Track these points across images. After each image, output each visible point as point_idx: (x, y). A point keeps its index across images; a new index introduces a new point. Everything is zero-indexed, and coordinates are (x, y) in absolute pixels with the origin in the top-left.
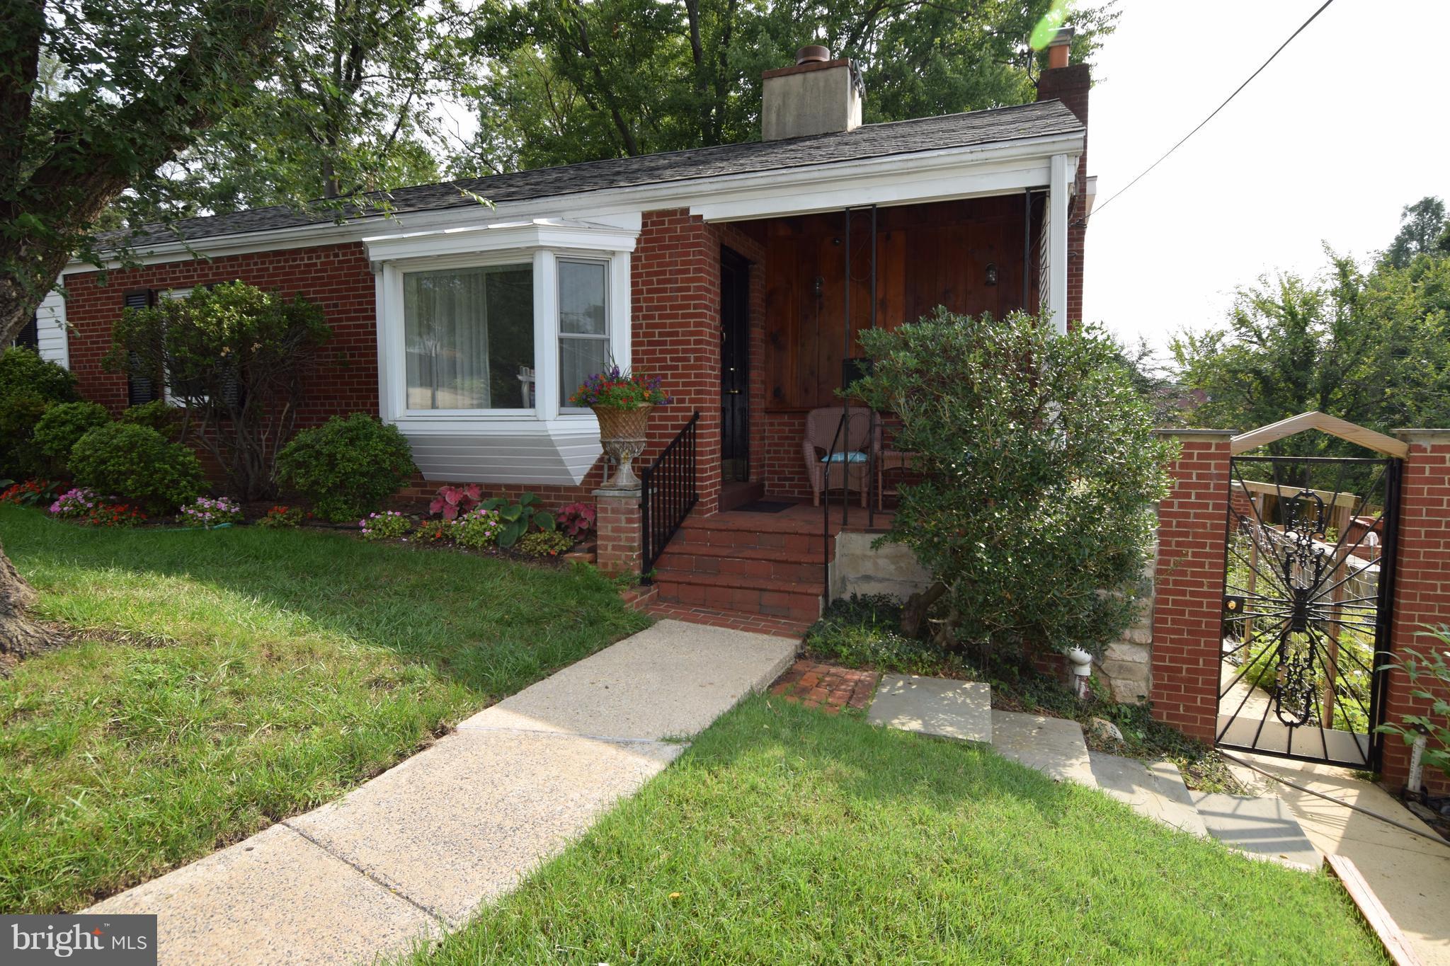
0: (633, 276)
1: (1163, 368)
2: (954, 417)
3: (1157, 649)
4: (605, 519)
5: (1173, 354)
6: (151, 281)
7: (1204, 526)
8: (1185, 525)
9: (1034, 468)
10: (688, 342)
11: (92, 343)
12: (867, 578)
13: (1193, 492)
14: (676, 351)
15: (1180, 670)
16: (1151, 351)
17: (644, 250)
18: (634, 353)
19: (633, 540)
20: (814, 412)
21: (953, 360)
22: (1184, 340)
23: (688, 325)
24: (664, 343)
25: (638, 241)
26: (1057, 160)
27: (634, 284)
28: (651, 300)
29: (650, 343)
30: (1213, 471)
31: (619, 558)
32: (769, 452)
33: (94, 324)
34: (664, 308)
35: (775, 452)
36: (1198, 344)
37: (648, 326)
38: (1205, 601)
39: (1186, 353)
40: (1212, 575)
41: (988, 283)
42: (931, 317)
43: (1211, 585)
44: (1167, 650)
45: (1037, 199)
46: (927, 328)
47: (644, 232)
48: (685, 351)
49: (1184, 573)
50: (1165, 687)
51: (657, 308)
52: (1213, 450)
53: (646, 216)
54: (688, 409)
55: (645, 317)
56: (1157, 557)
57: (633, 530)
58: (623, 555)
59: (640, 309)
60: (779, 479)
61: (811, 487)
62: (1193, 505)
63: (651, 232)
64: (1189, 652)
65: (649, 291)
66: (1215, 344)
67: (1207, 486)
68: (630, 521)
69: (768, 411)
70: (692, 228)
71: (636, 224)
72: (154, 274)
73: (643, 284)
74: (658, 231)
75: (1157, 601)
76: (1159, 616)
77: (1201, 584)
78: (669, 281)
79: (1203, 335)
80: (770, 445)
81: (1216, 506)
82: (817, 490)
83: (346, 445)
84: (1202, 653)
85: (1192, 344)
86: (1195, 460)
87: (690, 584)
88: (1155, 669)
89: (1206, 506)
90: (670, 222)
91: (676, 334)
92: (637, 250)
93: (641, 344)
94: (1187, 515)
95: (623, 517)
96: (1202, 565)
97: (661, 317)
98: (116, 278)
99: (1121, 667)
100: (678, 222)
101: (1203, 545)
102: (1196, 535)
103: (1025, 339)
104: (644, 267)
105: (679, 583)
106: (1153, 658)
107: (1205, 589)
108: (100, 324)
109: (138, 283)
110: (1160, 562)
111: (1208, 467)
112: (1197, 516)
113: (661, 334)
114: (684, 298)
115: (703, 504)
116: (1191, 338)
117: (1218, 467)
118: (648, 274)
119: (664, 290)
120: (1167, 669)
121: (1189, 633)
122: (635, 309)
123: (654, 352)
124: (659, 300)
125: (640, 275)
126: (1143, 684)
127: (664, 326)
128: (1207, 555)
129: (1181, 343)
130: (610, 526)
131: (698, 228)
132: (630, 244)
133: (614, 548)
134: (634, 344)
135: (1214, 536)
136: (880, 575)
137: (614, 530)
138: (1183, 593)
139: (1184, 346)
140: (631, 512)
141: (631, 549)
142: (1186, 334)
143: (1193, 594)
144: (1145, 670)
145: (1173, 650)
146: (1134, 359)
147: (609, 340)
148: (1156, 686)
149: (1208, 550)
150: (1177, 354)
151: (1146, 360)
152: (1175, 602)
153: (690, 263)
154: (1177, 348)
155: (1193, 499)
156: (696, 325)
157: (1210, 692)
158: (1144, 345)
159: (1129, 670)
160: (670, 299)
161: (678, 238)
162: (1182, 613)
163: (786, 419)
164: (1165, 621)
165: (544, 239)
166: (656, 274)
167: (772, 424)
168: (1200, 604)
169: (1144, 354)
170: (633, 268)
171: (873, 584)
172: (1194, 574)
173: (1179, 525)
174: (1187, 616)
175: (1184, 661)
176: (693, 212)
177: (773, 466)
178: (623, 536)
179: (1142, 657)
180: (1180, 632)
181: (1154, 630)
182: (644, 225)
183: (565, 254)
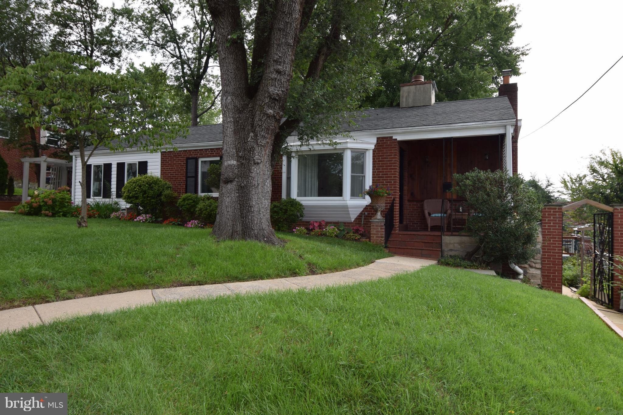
0: (373, 156)
1: (558, 191)
2: (483, 197)
3: (543, 269)
4: (373, 228)
5: (563, 185)
6: (197, 154)
7: (555, 232)
8: (550, 232)
9: (504, 210)
10: (391, 177)
11: (171, 175)
12: (451, 250)
13: (552, 222)
14: (388, 180)
15: (550, 276)
16: (551, 184)
17: (377, 149)
18: (373, 180)
19: (382, 234)
20: (426, 201)
21: (481, 183)
22: (568, 179)
23: (391, 172)
24: (383, 177)
25: (375, 146)
26: (508, 127)
27: (373, 159)
28: (379, 164)
29: (378, 177)
30: (557, 216)
31: (378, 240)
32: (409, 214)
33: (172, 168)
34: (384, 166)
35: (411, 214)
36: (574, 181)
37: (378, 172)
38: (557, 254)
39: (569, 185)
40: (558, 247)
41: (486, 159)
42: (473, 171)
43: (558, 250)
44: (546, 270)
45: (502, 137)
46: (473, 174)
47: (377, 143)
48: (390, 180)
49: (550, 246)
50: (546, 281)
51: (381, 166)
52: (557, 210)
53: (378, 138)
54: (391, 198)
55: (377, 169)
56: (542, 242)
57: (383, 232)
58: (379, 239)
59: (375, 167)
60: (413, 224)
61: (427, 224)
62: (552, 226)
63: (379, 143)
64: (553, 270)
65: (378, 161)
66: (582, 180)
67: (556, 220)
68: (382, 229)
69: (409, 201)
70: (393, 143)
71: (375, 141)
72: (198, 152)
73: (377, 159)
74: (382, 143)
75: (542, 255)
76: (543, 259)
77: (555, 250)
78: (386, 158)
79: (576, 177)
80: (409, 212)
81: (559, 226)
82: (429, 225)
83: (290, 206)
84: (556, 270)
85: (572, 181)
86: (552, 213)
87: (399, 248)
88: (543, 276)
89: (556, 226)
90: (386, 140)
91: (388, 174)
92: (375, 148)
93: (375, 177)
94: (550, 229)
95: (379, 228)
96: (555, 244)
97: (382, 169)
98: (183, 153)
99: (532, 275)
100: (389, 140)
101: (556, 238)
102: (553, 235)
103: (501, 177)
104: (377, 154)
105: (395, 248)
106: (542, 272)
107: (557, 251)
108: (175, 168)
109: (192, 155)
110: (543, 243)
111: (556, 215)
112: (553, 229)
113: (382, 175)
114: (390, 163)
115: (396, 227)
116: (571, 178)
117: (559, 215)
118: (378, 156)
119: (384, 161)
120: (546, 276)
121: (553, 264)
122: (374, 167)
123: (380, 180)
124: (382, 164)
125: (376, 156)
126: (539, 281)
127: (383, 172)
128: (556, 241)
129: (566, 180)
130: (375, 230)
131: (395, 142)
132: (373, 147)
133: (376, 237)
134: (373, 177)
135: (559, 235)
136: (455, 249)
137: (376, 232)
138: (550, 252)
139: (568, 182)
140: (382, 226)
141: (382, 237)
142: (569, 176)
143: (553, 252)
144: (540, 276)
145: (548, 270)
146: (544, 187)
147: (365, 176)
148: (543, 281)
149: (557, 239)
150: (565, 185)
151: (549, 188)
152: (548, 255)
153: (392, 153)
154: (564, 182)
155: (552, 224)
156: (394, 172)
157: (560, 282)
158: (548, 181)
159: (535, 276)
160: (385, 164)
161: (388, 145)
162: (550, 258)
163: (415, 203)
164: (545, 261)
165: (350, 146)
166: (381, 156)
167: (410, 205)
168: (555, 256)
169: (549, 185)
170: (373, 154)
171: (453, 252)
172: (553, 247)
173: (548, 232)
174: (552, 259)
175: (551, 273)
176: (394, 138)
177: (410, 219)
178: (379, 233)
179: (539, 272)
180: (550, 264)
181: (542, 264)
182: (377, 141)
183: (353, 150)
